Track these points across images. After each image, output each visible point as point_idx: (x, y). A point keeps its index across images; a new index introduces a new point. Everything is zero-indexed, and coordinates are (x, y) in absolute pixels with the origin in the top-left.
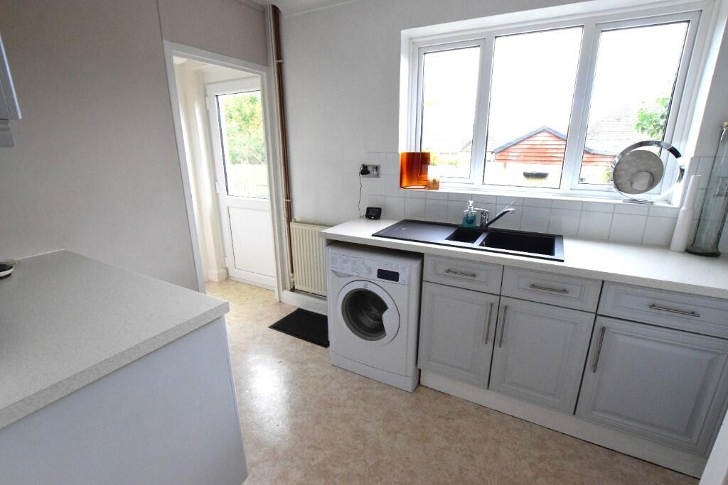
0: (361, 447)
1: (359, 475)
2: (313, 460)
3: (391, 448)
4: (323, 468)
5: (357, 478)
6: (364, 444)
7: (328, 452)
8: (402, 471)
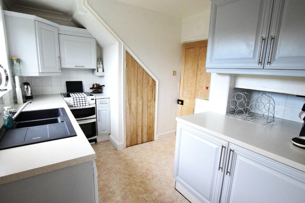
0: (128, 193)
1: (136, 185)
2: (148, 196)
3: (119, 188)
4: (146, 192)
5: (137, 185)
6: (126, 193)
7: (141, 196)
8: (122, 181)
